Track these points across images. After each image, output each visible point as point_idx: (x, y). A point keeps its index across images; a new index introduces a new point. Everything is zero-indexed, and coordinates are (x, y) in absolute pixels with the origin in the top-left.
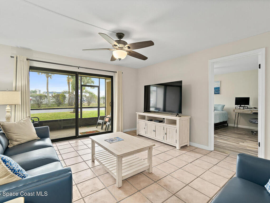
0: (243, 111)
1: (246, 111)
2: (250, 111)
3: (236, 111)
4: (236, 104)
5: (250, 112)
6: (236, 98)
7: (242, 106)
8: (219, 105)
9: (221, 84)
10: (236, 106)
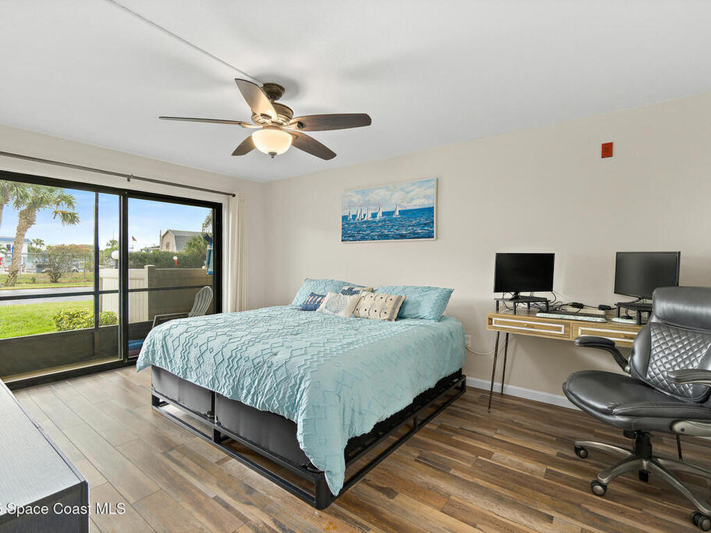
0: (528, 326)
1: (546, 326)
2: (563, 326)
3: (501, 323)
4: (498, 289)
5: (560, 329)
6: (497, 254)
7: (522, 294)
8: (429, 288)
9: (437, 192)
10: (500, 295)
